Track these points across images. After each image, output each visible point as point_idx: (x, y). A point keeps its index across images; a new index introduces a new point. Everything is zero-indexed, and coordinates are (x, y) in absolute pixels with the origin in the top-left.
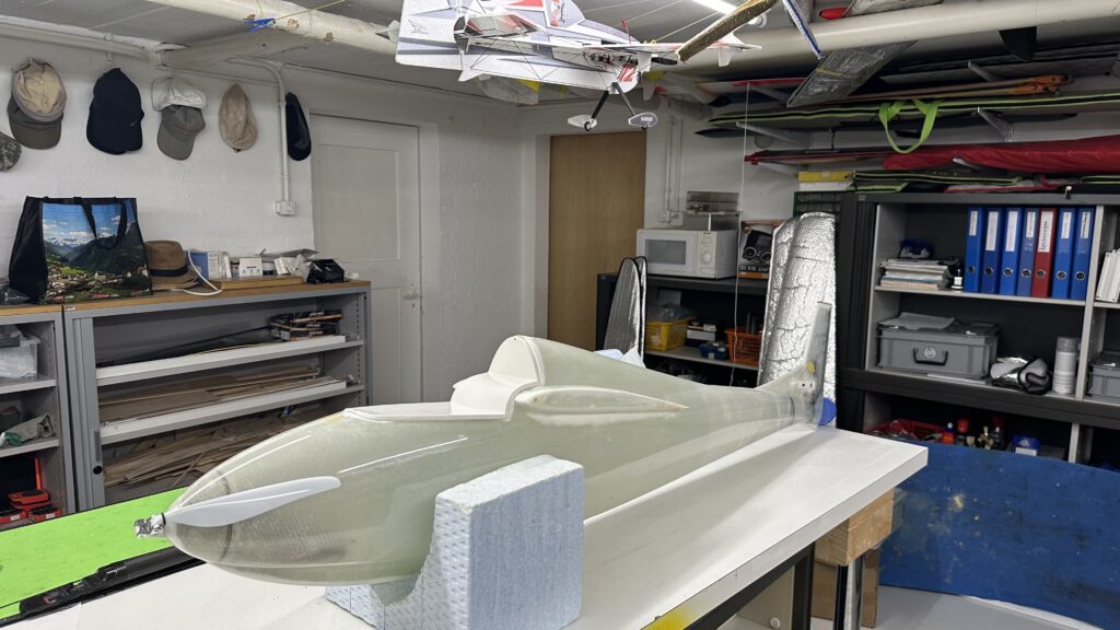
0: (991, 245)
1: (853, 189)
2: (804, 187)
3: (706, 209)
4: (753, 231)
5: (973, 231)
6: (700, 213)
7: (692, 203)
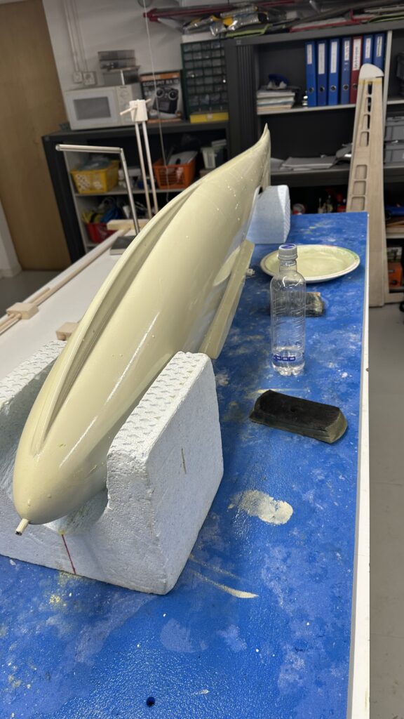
0: (322, 71)
3: (116, 66)
5: (310, 61)
6: (113, 71)
7: (104, 63)
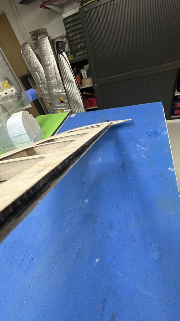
1: (81, 6)
2: (65, 16)
4: (56, 42)
7: (33, 37)
